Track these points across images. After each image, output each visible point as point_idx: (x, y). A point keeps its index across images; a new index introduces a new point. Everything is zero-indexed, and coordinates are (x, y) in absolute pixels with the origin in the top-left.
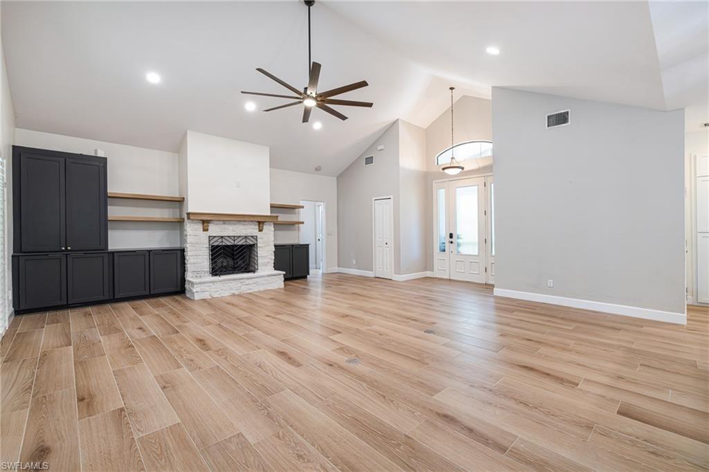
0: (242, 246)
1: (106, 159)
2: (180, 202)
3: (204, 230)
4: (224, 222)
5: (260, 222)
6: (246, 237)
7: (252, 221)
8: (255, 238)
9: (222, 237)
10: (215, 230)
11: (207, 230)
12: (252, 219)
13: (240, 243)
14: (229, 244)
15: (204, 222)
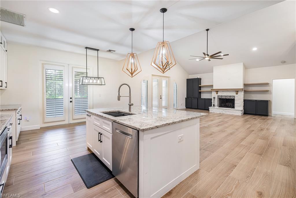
0: (228, 99)
1: (201, 79)
2: (212, 86)
3: (217, 94)
4: (223, 91)
5: (237, 91)
6: (230, 96)
7: (233, 91)
8: (234, 97)
9: (222, 96)
10: (220, 94)
11: (218, 94)
12: (234, 90)
13: (228, 98)
14: (224, 98)
15: (216, 91)
